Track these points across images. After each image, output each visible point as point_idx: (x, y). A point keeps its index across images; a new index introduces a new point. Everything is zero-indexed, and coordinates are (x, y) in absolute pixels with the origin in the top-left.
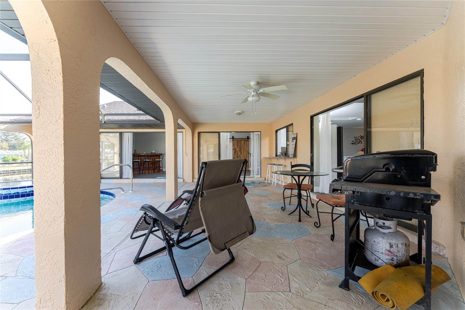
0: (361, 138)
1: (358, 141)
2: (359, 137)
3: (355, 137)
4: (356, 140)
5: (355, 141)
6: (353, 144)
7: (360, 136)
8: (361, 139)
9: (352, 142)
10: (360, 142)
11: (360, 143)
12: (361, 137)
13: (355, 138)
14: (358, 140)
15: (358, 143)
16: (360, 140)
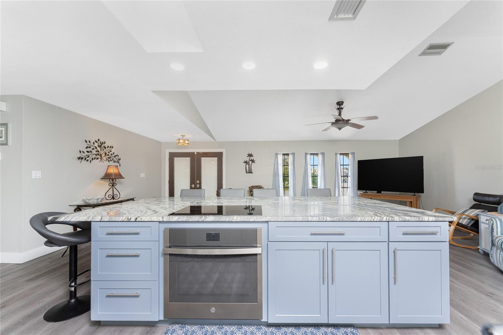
0: (99, 146)
1: (94, 152)
2: (96, 142)
3: (86, 141)
4: (89, 150)
5: (85, 150)
6: (82, 158)
7: (99, 140)
8: (99, 149)
9: (79, 155)
10: (98, 157)
11: (97, 159)
12: (100, 144)
13: (86, 145)
14: (93, 149)
15: (93, 159)
16: (98, 152)
